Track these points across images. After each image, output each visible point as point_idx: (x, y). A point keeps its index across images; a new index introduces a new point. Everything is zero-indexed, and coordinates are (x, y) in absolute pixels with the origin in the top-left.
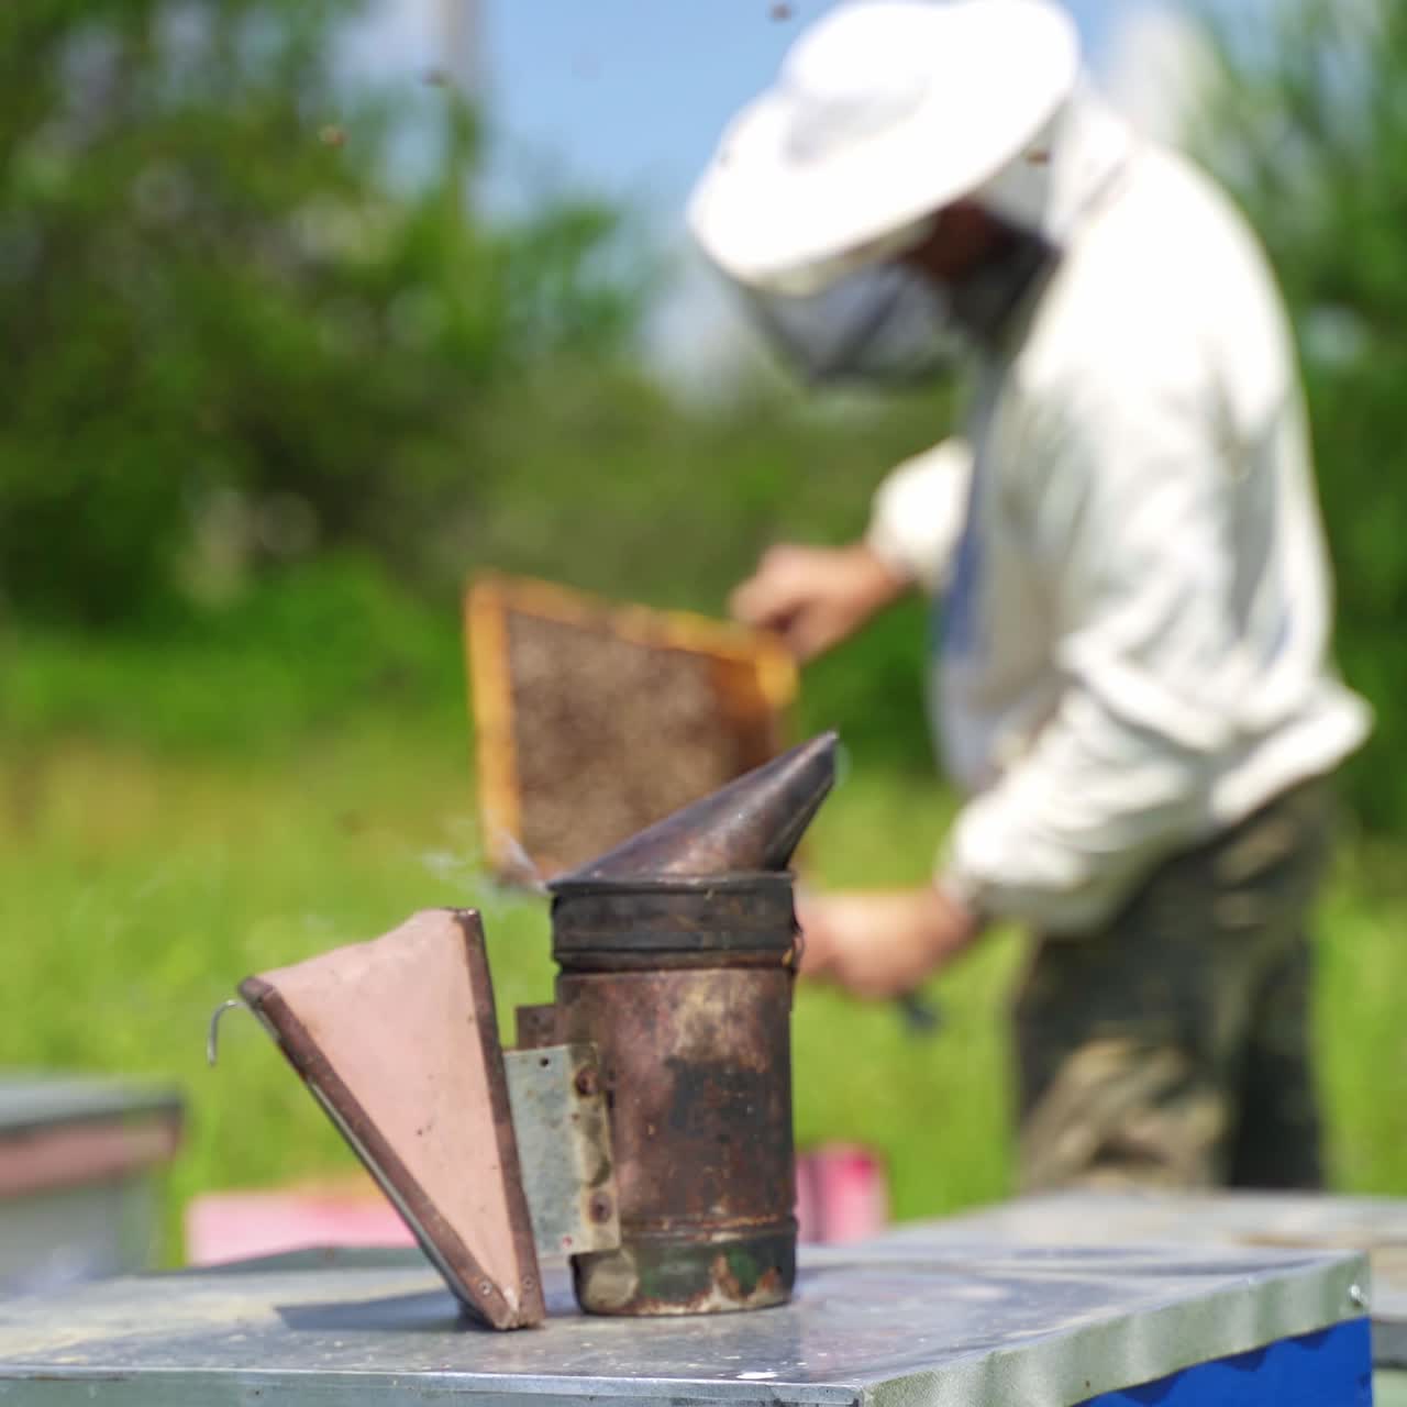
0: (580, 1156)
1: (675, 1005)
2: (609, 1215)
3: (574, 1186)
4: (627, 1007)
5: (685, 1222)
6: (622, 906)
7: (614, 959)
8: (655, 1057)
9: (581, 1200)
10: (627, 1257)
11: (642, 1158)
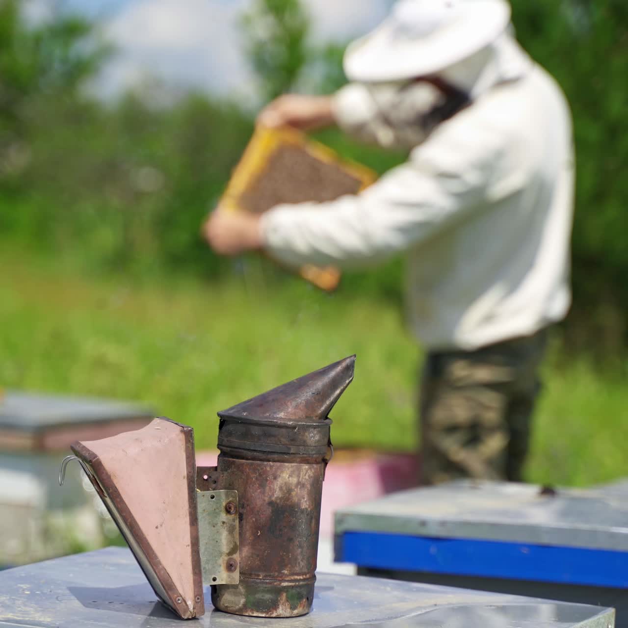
0: (224, 541)
1: (275, 478)
2: (235, 569)
3: (221, 554)
4: (254, 476)
5: (270, 576)
6: (256, 430)
7: (249, 454)
8: (264, 500)
9: (222, 561)
10: (241, 589)
11: (253, 545)
